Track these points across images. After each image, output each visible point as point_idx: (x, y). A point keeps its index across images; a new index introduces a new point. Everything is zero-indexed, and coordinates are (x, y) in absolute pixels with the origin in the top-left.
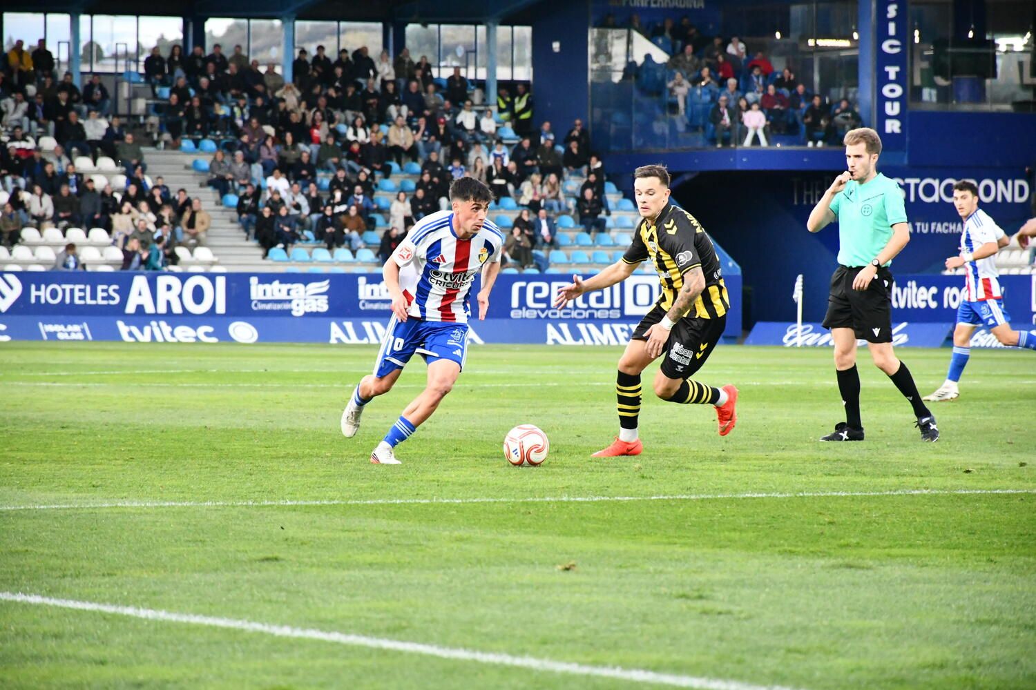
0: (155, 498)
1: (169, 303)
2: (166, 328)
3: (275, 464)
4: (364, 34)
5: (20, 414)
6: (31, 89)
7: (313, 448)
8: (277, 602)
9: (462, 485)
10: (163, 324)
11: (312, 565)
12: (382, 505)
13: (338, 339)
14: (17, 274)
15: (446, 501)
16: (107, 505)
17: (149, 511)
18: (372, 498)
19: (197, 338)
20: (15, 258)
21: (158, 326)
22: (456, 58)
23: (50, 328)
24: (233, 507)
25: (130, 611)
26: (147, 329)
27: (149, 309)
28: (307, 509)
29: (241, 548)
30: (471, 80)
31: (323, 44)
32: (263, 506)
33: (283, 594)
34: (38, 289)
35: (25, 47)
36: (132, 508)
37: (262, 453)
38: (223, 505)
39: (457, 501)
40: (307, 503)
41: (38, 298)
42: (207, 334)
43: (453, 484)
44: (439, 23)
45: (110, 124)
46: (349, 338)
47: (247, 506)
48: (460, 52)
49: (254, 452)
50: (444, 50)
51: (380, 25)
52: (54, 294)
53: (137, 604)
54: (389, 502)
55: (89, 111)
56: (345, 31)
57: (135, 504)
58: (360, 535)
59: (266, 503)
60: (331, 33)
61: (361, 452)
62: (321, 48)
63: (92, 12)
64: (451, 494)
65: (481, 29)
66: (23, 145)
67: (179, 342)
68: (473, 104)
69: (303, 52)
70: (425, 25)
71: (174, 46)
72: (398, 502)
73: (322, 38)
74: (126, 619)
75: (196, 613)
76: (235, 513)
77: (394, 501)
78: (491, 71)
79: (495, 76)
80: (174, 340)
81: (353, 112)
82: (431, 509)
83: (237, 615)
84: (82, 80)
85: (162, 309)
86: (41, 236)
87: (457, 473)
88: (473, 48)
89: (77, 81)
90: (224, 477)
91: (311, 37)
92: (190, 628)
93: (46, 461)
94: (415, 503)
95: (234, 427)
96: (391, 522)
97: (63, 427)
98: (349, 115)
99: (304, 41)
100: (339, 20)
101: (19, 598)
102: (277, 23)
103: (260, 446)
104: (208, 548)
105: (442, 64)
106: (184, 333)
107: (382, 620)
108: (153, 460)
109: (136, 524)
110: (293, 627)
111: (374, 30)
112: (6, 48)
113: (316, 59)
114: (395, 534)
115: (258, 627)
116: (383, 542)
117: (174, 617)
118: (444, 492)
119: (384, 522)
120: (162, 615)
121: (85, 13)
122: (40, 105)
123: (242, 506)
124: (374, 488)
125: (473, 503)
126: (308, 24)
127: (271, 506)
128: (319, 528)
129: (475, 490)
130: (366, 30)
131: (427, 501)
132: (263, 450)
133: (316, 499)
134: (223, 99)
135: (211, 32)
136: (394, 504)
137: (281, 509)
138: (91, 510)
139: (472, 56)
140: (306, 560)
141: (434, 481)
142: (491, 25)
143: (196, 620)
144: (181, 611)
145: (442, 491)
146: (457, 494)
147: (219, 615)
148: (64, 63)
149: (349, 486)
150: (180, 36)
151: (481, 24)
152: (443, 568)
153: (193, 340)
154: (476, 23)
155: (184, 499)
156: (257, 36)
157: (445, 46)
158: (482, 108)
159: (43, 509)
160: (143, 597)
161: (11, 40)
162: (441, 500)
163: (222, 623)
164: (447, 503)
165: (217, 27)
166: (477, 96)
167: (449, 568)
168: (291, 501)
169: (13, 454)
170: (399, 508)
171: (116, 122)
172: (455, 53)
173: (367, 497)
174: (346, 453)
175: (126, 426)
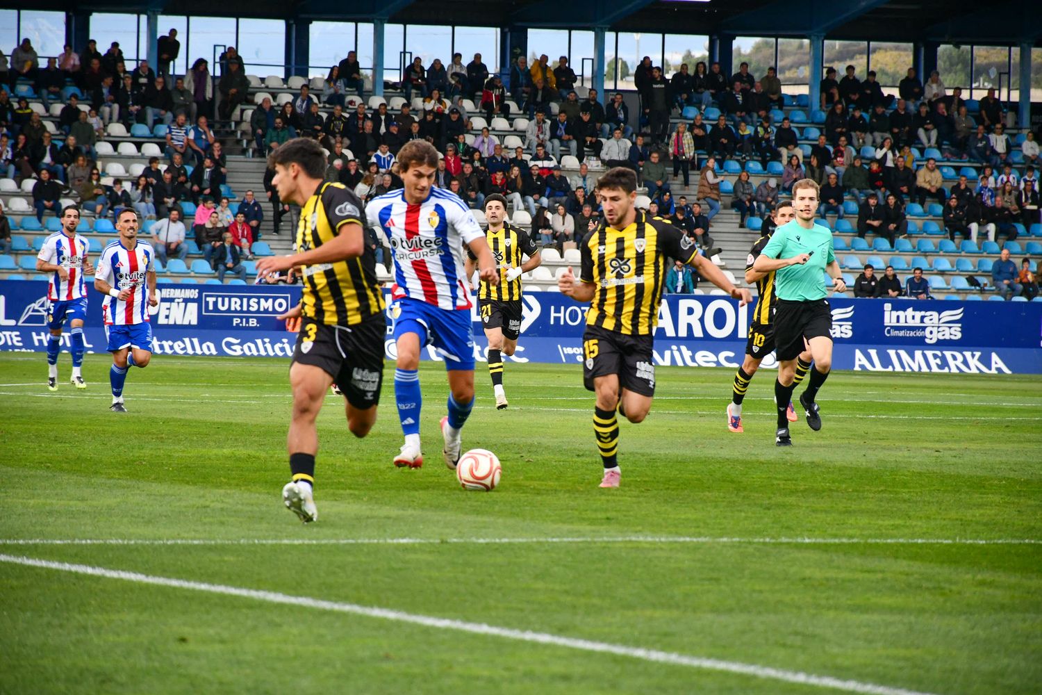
0: (670, 533)
1: (690, 327)
2: (687, 354)
3: (792, 500)
4: (895, 53)
5: (536, 441)
6: (555, 107)
7: (833, 482)
8: (791, 647)
9: (986, 524)
10: (683, 348)
11: (829, 608)
12: (903, 545)
13: (862, 366)
14: (536, 294)
15: (969, 542)
16: (620, 539)
17: (663, 546)
18: (892, 537)
19: (718, 363)
20: (534, 279)
21: (679, 350)
22: (990, 80)
23: (569, 350)
24: (750, 543)
25: (640, 653)
26: (667, 354)
27: (670, 332)
28: (825, 548)
29: (757, 588)
30: (1004, 102)
31: (853, 63)
32: (781, 544)
33: (799, 638)
34: (557, 311)
35: (549, 64)
36: (647, 543)
37: (782, 486)
38: (739, 542)
39: (981, 542)
40: (825, 541)
41: (557, 319)
42: (728, 359)
43: (977, 523)
44: (972, 44)
45: (634, 144)
46: (874, 366)
47: (765, 544)
48: (993, 73)
49: (773, 485)
50: (976, 70)
51: (911, 45)
52: (573, 316)
53: (649, 645)
54: (910, 541)
55: (611, 130)
56: (874, 51)
57: (649, 539)
58: (880, 576)
59: (784, 540)
60: (861, 53)
61: (882, 488)
62: (850, 68)
63: (617, 29)
64: (974, 534)
65: (1016, 51)
66: (546, 164)
67: (700, 367)
68: (1004, 127)
69: (831, 71)
70: (957, 45)
71: (700, 64)
72: (920, 541)
73: (852, 58)
74: (638, 661)
75: (709, 656)
76: (751, 550)
77: (916, 540)
78: (1025, 93)
79: (1029, 98)
80: (695, 365)
81: (881, 134)
82: (954, 550)
83: (750, 660)
84: (606, 97)
85: (683, 332)
86: (562, 256)
87: (982, 511)
88: (1007, 71)
89: (601, 99)
90: (741, 511)
91: (841, 57)
92: (700, 672)
93: (561, 491)
94: (937, 543)
95: (754, 458)
96: (911, 563)
97: (578, 456)
98: (878, 136)
99: (832, 61)
100: (869, 40)
101: (529, 636)
102: (806, 41)
103: (780, 479)
104: (723, 587)
105: (974, 85)
106: (705, 358)
107: (901, 669)
108: (669, 491)
109: (650, 560)
110: (809, 673)
111: (905, 50)
112: (530, 63)
113: (845, 79)
114: (916, 576)
115: (772, 673)
116: (903, 585)
117: (685, 661)
118: (968, 532)
119: (905, 563)
120: (674, 658)
121: (610, 30)
122: (563, 124)
123: (759, 543)
124: (896, 527)
125: (997, 544)
126: (837, 44)
127: (788, 544)
128: (838, 568)
129: (1000, 531)
130: (897, 49)
131: (950, 541)
132: (781, 482)
133: (835, 536)
134: (749, 119)
135: (739, 49)
136: (917, 544)
137: (799, 547)
138: (604, 545)
139: (1005, 77)
140: (823, 602)
141: (957, 519)
142: (1025, 45)
143: (707, 664)
144: (695, 655)
145: (965, 531)
146: (981, 535)
147: (732, 658)
148: (588, 79)
149: (870, 524)
150: (707, 53)
151: (1015, 45)
152: (965, 613)
153: (714, 365)
154: (1010, 45)
155: (700, 535)
156: (784, 54)
157: (976, 66)
158: (1015, 131)
159: (556, 543)
160: (654, 638)
161: (534, 54)
162: (963, 541)
163: (735, 668)
164: (971, 544)
165: (744, 45)
166: (1010, 119)
167: (971, 614)
168: (809, 538)
169: (527, 483)
170: (920, 549)
171: (640, 141)
172: (988, 74)
173: (888, 536)
174: (867, 488)
175: (643, 455)
